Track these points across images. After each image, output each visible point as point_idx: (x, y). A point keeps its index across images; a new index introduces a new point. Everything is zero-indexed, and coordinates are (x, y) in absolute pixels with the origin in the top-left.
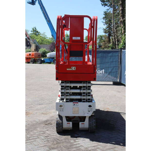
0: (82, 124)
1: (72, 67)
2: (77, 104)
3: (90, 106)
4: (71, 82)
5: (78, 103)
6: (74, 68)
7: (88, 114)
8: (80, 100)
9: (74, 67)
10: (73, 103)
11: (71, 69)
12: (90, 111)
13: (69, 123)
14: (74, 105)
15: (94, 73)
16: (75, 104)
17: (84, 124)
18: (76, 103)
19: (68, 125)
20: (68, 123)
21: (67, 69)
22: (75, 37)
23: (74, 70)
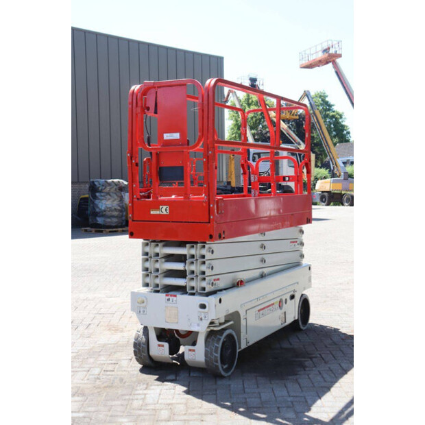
0: (190, 350)
1: (161, 207)
2: (175, 298)
3: (203, 306)
5: (175, 296)
6: (166, 210)
7: (198, 325)
8: (182, 289)
9: (165, 207)
10: (167, 295)
11: (158, 212)
12: (203, 318)
13: (163, 346)
14: (168, 300)
15: (209, 222)
16: (171, 298)
17: (194, 351)
18: (171, 296)
19: (160, 350)
20: (159, 346)
21: (152, 213)
22: (168, 134)
23: (165, 213)
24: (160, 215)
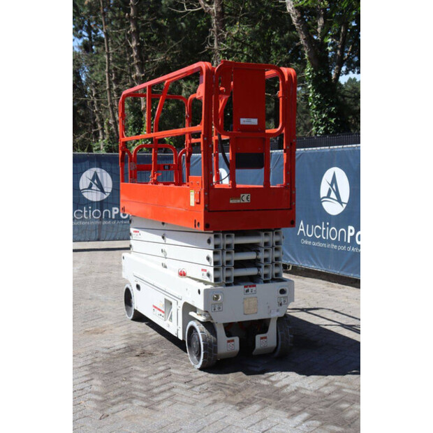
0: (262, 338)
1: (242, 195)
2: (254, 288)
3: (282, 292)
4: (240, 234)
5: (255, 286)
6: (247, 198)
7: (278, 311)
9: (246, 195)
10: (245, 287)
11: (238, 201)
12: (283, 303)
13: (233, 341)
14: (247, 291)
15: (291, 209)
16: (250, 289)
17: (265, 338)
18: (250, 286)
19: (228, 346)
20: (229, 341)
21: (231, 201)
22: (245, 119)
23: (246, 201)
24: (240, 203)
